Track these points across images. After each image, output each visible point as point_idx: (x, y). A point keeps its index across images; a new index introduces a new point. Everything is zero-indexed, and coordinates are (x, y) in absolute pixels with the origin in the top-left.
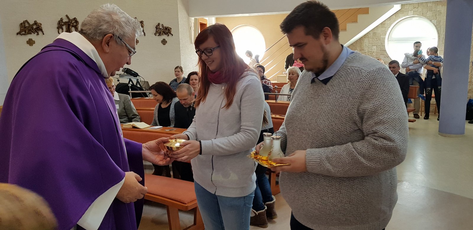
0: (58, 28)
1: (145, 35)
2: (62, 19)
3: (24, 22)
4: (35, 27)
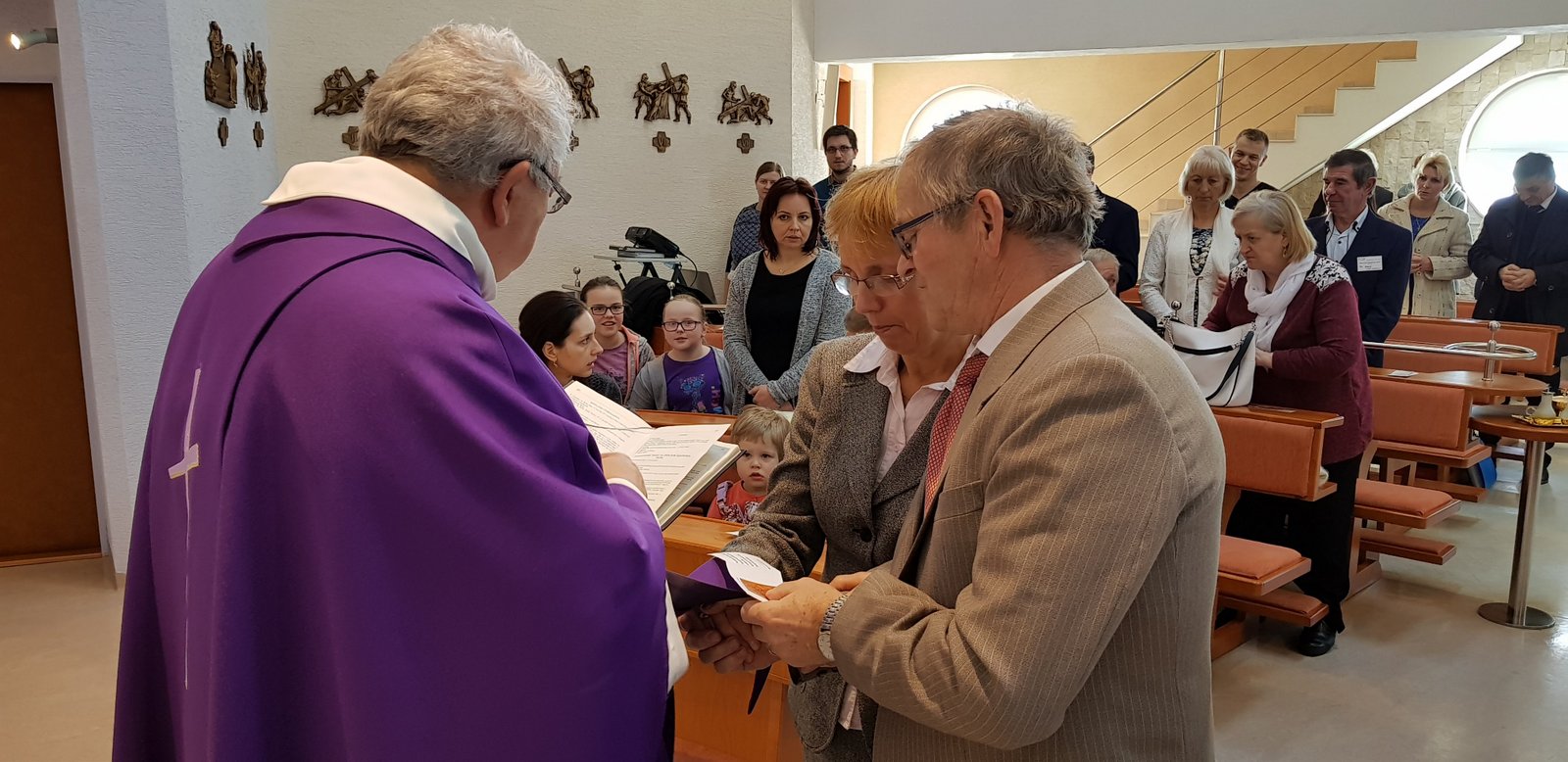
1: (689, 123)
3: (337, 75)
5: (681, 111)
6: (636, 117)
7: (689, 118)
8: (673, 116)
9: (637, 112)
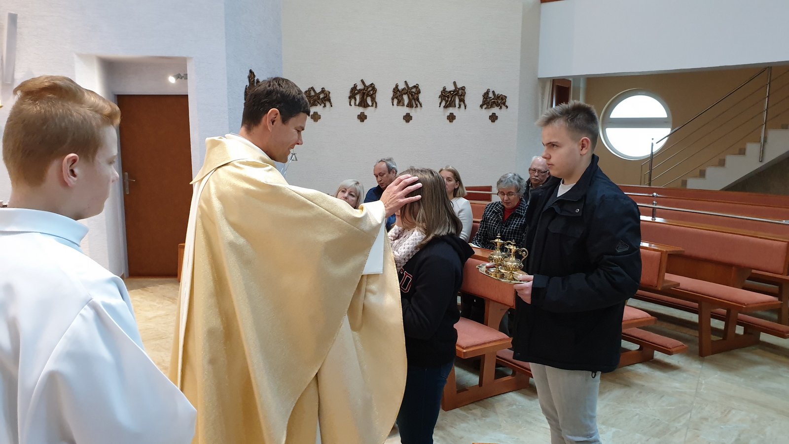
0: (350, 98)
1: (465, 108)
2: (355, 87)
3: (310, 90)
4: (322, 96)
5: (462, 103)
6: (440, 107)
7: (465, 107)
8: (457, 106)
9: (440, 104)
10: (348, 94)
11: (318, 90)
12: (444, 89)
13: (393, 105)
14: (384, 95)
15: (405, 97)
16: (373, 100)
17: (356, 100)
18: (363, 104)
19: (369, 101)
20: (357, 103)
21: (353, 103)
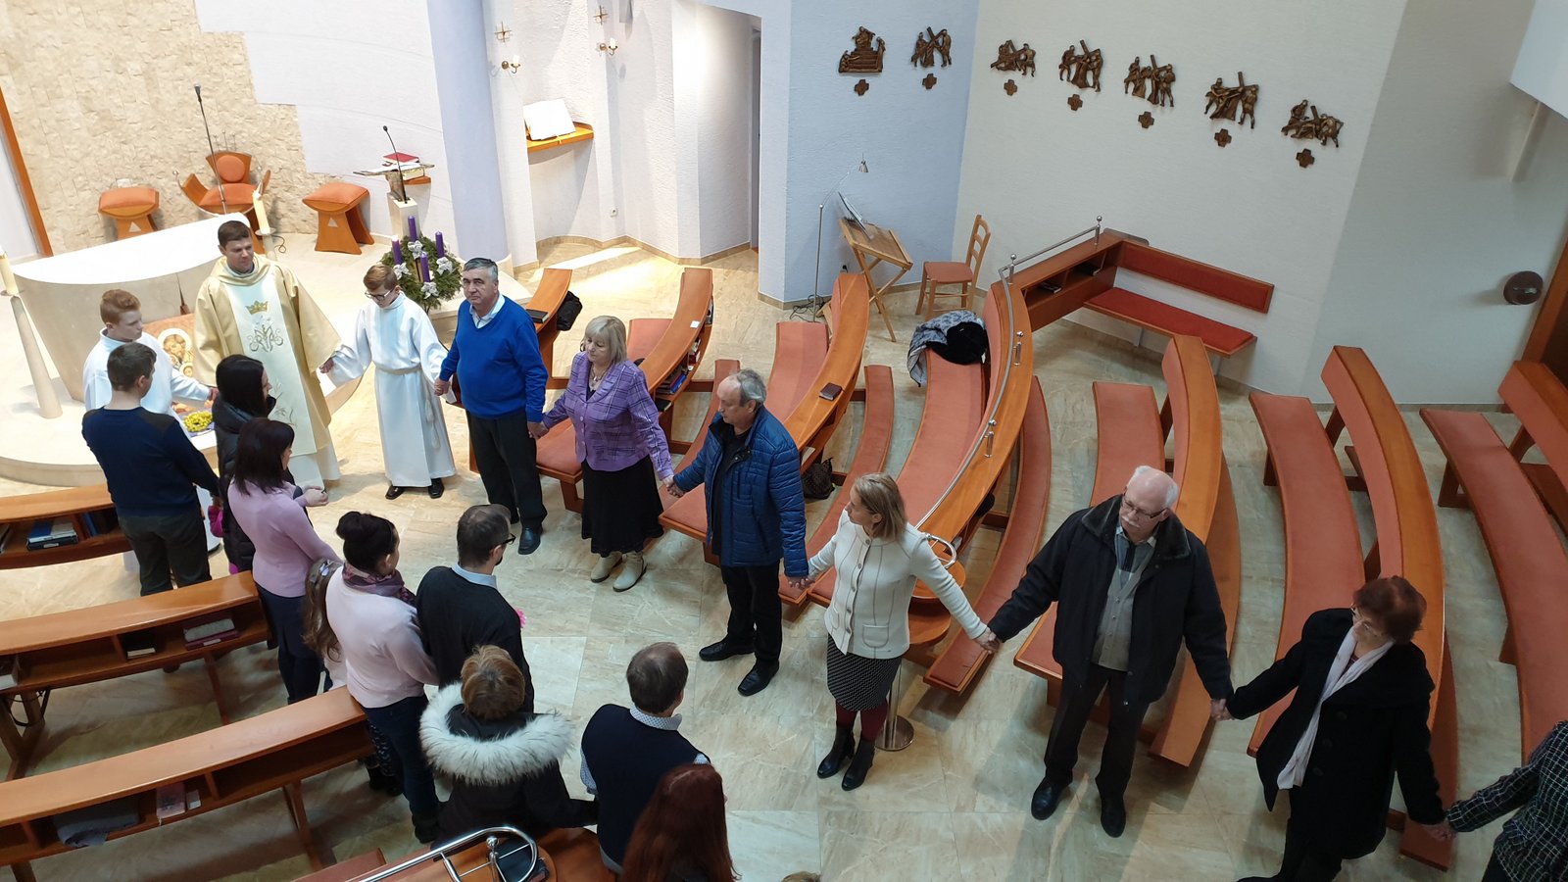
0: (1063, 67)
2: (1072, 49)
3: (1006, 45)
4: (1023, 57)
6: (1206, 113)
7: (1254, 124)
8: (1238, 119)
9: (1208, 109)
10: (1060, 61)
11: (1019, 47)
12: (1219, 82)
13: (1126, 92)
14: (1114, 73)
15: (1148, 84)
16: (1096, 77)
17: (1069, 73)
18: (1080, 81)
19: (1090, 80)
20: (1072, 78)
21: (1065, 76)
